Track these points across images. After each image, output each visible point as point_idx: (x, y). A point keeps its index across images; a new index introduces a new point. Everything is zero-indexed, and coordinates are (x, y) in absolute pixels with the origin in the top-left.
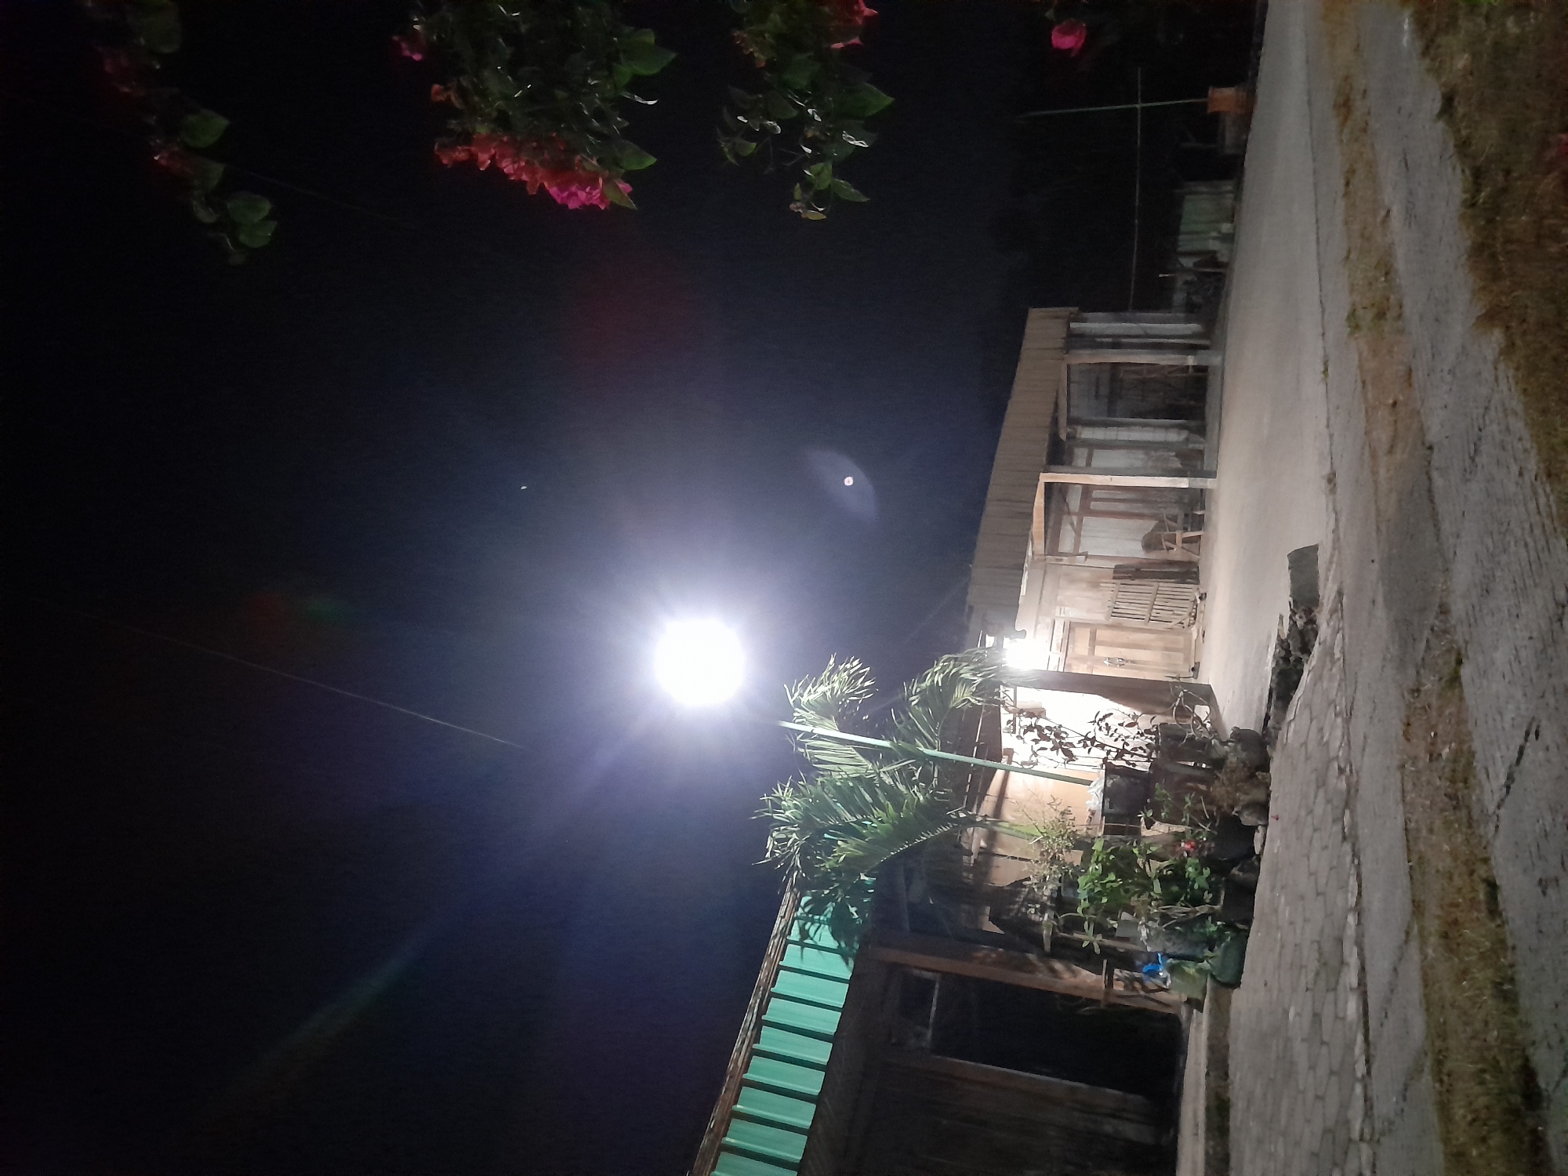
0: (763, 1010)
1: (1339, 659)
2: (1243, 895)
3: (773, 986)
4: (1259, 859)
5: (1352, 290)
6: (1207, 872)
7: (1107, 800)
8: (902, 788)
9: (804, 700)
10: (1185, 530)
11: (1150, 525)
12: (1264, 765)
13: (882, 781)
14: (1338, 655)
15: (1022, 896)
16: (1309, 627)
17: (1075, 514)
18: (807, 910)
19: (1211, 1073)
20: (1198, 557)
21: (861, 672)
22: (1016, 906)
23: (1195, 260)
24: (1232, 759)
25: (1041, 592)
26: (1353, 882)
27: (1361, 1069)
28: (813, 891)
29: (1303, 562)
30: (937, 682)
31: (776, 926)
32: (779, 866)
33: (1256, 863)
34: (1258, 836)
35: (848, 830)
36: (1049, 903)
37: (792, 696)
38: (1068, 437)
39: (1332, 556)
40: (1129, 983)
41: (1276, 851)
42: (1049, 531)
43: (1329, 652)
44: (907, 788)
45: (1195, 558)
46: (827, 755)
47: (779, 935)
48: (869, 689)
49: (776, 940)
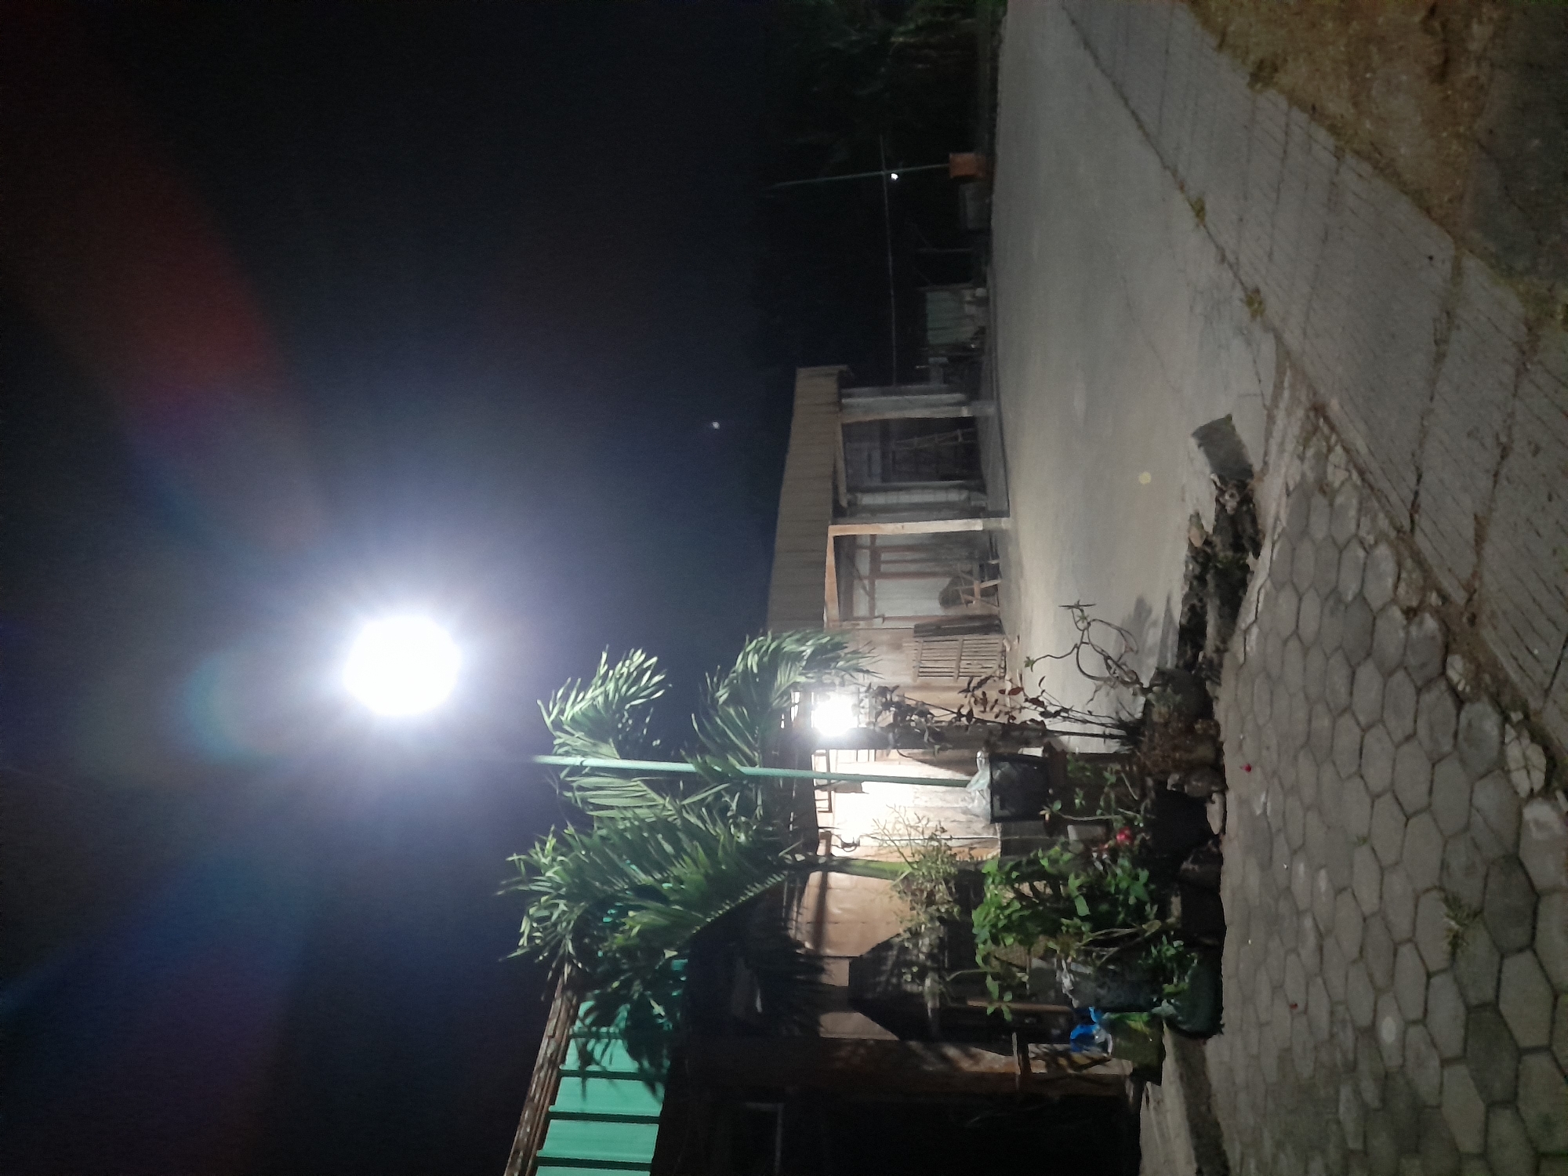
2: (1204, 896)
3: (540, 1146)
4: (1217, 840)
6: (1144, 875)
7: (997, 798)
8: (714, 829)
9: (567, 717)
10: (982, 580)
11: (945, 582)
12: (1207, 712)
13: (685, 821)
15: (890, 963)
16: (1245, 508)
17: (866, 578)
18: (588, 1021)
20: (999, 609)
21: (645, 665)
22: (883, 978)
23: (947, 348)
28: (597, 992)
29: (1216, 437)
30: (752, 666)
31: (541, 1052)
32: (541, 958)
33: (1214, 849)
34: (1213, 810)
35: (641, 896)
36: (929, 963)
37: (549, 715)
38: (850, 503)
40: (1051, 1059)
42: (843, 596)
44: (721, 827)
45: (995, 610)
46: (606, 796)
47: (546, 1066)
48: (660, 685)
49: (542, 1074)
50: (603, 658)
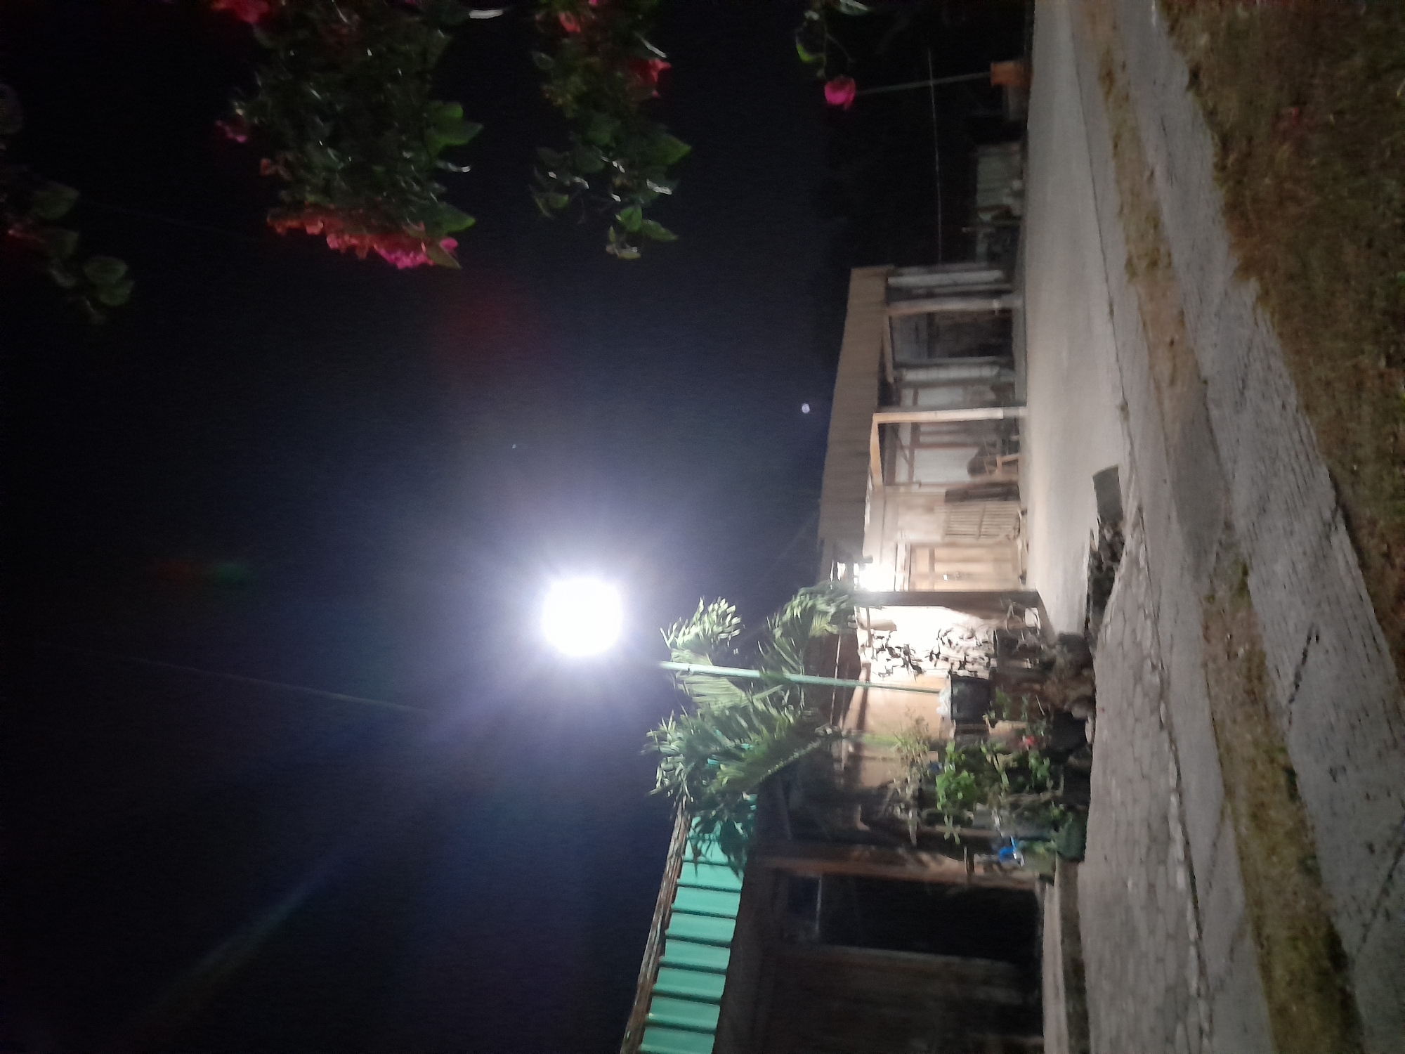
0: (665, 925)
1: (1144, 568)
2: (1079, 781)
3: (673, 901)
4: (1091, 747)
5: (1127, 240)
6: (1047, 762)
7: (955, 706)
8: (773, 711)
9: (680, 641)
10: (1004, 454)
11: (972, 452)
12: (1088, 663)
13: (756, 708)
14: (1142, 562)
15: (888, 798)
16: (1117, 538)
17: (907, 448)
18: (698, 830)
19: (1065, 940)
20: (1017, 477)
21: (727, 611)
22: (884, 807)
23: (993, 213)
24: (1060, 661)
25: (884, 521)
26: (1172, 767)
27: (1193, 934)
28: (702, 813)
29: (1106, 483)
30: (797, 615)
31: (671, 847)
32: (669, 794)
33: (1089, 751)
34: (1088, 727)
35: (727, 755)
36: (912, 802)
37: (668, 639)
38: (895, 380)
39: (1130, 477)
40: (988, 866)
41: (1104, 740)
42: (886, 465)
43: (1134, 562)
44: (779, 712)
45: (1014, 478)
46: (704, 688)
47: (674, 856)
48: (737, 626)
49: (673, 860)
50: (701, 603)
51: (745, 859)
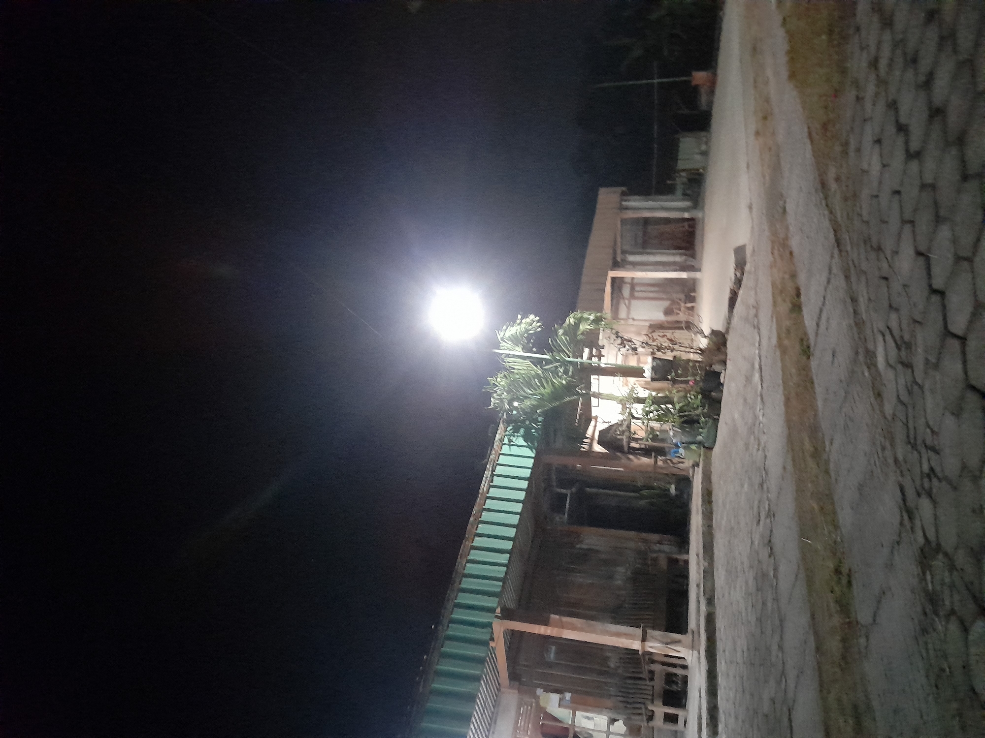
0: (493, 470)
2: (716, 403)
3: (498, 461)
4: (722, 385)
6: (700, 397)
7: (654, 371)
9: (506, 336)
10: (686, 303)
11: (666, 304)
12: (724, 344)
15: (613, 431)
16: (742, 275)
17: (627, 299)
18: (511, 432)
20: (693, 316)
21: (535, 320)
22: (611, 435)
23: (687, 172)
28: (514, 423)
29: (740, 252)
30: (572, 322)
31: (496, 439)
32: (498, 410)
33: (722, 388)
34: (722, 376)
37: (500, 335)
38: (622, 260)
40: (665, 461)
42: (613, 307)
46: (518, 365)
47: (498, 441)
48: (539, 327)
49: (497, 443)
50: (520, 317)
51: (536, 444)
